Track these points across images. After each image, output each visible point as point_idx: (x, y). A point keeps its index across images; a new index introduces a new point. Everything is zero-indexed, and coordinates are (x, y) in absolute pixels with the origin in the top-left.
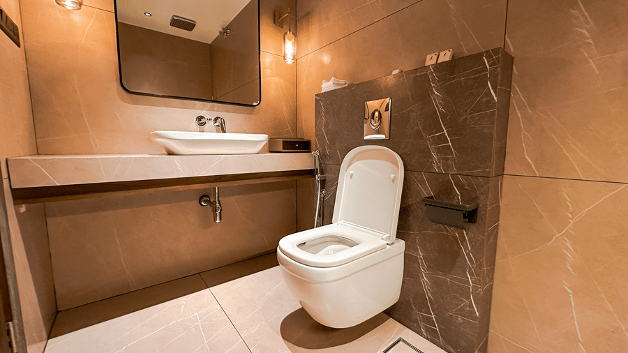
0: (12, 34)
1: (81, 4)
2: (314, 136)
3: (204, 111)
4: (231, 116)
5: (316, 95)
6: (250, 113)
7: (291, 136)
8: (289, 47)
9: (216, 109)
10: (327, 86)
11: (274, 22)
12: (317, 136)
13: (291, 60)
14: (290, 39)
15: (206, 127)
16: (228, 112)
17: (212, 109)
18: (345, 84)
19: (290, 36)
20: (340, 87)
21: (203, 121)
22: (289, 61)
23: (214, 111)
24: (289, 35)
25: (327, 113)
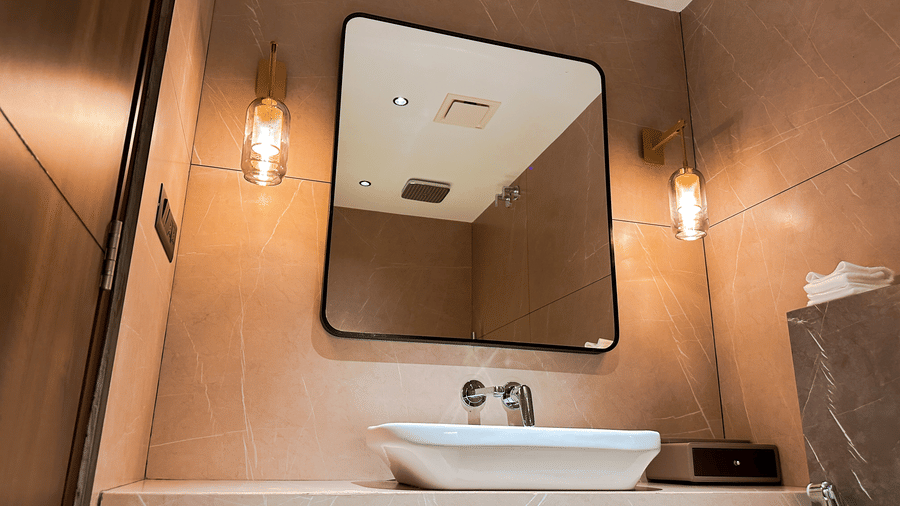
0: (168, 238)
1: (282, 175)
2: (800, 435)
3: (483, 369)
4: (546, 379)
5: (790, 315)
6: (592, 370)
7: (710, 435)
8: (688, 202)
9: (508, 362)
10: (828, 286)
11: (642, 154)
12: (811, 433)
13: (695, 232)
14: (687, 184)
15: (483, 410)
16: (536, 367)
17: (499, 364)
18: (886, 276)
19: (687, 176)
20: (868, 288)
21: (478, 393)
22: (690, 232)
23: (504, 367)
24: (686, 174)
25: (841, 363)
